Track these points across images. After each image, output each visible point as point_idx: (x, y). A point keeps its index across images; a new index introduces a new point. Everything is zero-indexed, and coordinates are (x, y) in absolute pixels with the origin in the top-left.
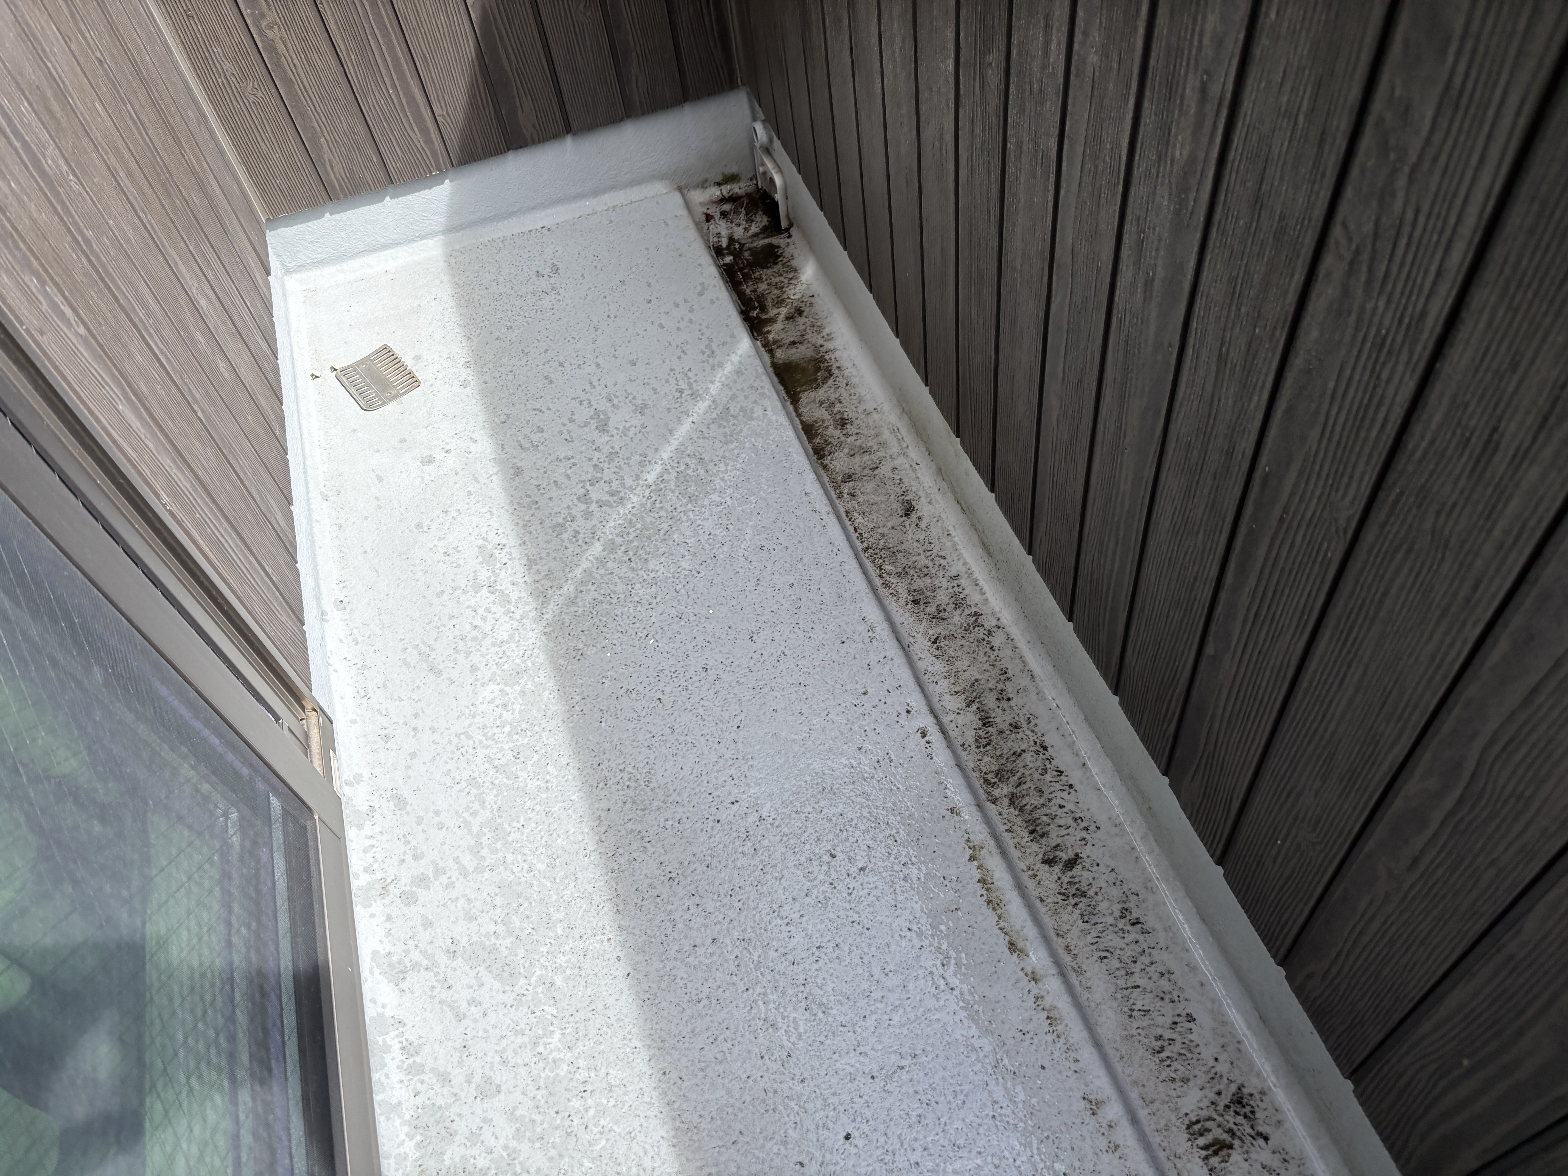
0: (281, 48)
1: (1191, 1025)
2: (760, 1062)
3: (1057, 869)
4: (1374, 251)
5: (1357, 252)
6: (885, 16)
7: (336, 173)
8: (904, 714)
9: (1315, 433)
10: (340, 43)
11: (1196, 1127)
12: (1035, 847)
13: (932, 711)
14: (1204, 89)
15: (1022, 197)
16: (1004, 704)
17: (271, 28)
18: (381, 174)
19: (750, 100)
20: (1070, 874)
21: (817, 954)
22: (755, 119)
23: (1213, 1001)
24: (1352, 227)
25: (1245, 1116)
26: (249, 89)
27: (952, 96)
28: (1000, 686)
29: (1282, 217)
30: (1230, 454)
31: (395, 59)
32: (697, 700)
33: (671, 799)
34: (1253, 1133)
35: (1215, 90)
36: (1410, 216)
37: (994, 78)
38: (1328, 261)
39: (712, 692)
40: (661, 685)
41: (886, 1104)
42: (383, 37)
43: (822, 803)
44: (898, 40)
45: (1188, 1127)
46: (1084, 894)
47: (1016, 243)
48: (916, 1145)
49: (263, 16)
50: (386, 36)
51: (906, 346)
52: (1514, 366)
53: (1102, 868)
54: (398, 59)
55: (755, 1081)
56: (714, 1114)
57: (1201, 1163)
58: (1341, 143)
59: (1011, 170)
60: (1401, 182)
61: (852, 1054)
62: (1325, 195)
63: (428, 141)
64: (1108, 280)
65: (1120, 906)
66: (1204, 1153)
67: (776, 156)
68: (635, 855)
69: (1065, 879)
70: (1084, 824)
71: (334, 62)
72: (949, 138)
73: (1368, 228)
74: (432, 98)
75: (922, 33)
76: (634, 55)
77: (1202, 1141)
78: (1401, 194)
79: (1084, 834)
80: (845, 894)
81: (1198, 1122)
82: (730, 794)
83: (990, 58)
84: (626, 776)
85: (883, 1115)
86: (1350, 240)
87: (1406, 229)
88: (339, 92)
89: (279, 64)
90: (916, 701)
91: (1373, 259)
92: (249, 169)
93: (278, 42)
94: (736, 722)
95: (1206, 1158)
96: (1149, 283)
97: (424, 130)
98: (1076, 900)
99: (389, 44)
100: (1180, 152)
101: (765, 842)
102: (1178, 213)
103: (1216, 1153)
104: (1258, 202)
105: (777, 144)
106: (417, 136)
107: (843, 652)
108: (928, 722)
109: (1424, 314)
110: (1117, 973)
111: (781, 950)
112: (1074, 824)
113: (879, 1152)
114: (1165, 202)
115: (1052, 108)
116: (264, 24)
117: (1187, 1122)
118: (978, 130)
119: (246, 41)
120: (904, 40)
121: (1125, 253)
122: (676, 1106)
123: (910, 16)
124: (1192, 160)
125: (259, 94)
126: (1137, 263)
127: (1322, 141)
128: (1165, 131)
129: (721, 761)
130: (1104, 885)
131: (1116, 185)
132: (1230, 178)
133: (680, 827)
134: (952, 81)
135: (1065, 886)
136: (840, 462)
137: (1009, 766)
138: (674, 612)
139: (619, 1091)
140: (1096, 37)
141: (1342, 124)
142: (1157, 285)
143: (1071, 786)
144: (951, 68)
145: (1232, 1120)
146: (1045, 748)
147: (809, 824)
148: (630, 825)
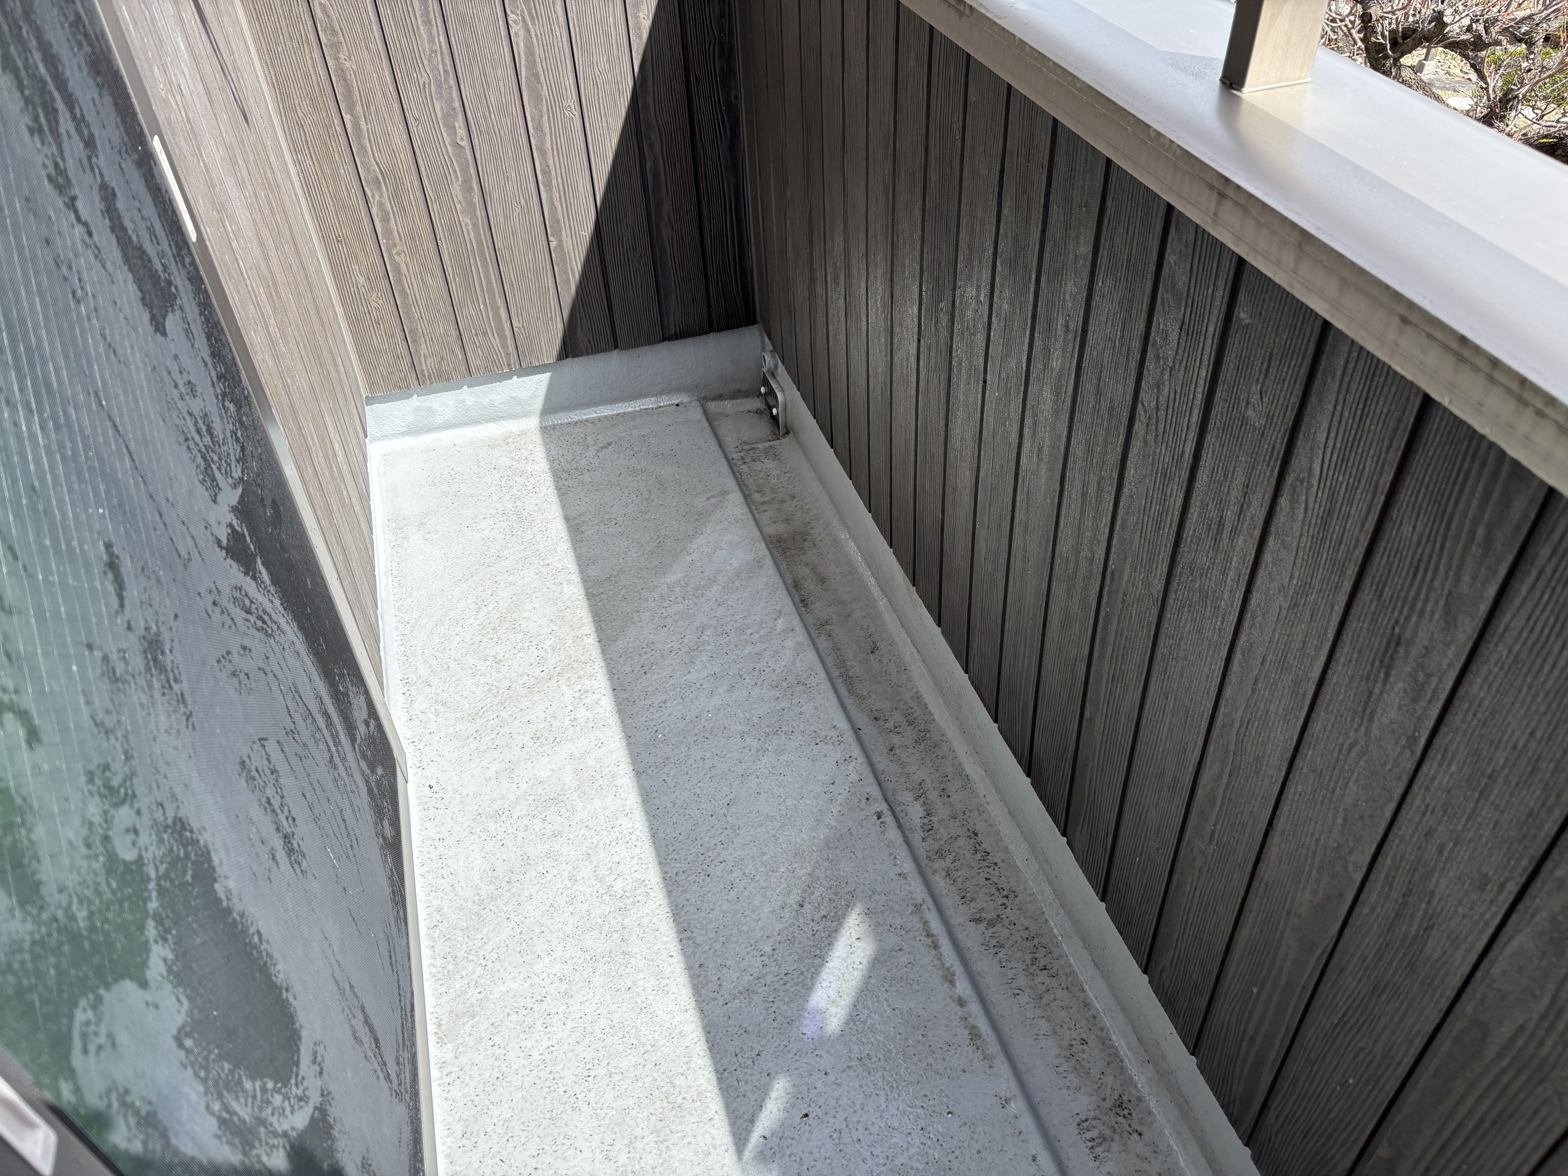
0: (404, 269)
1: (1085, 1047)
2: (735, 1059)
3: (982, 926)
4: (1157, 418)
5: (1149, 419)
6: (872, 276)
7: (427, 365)
8: (864, 800)
9: (1137, 538)
10: (450, 269)
11: (1085, 1124)
12: (964, 908)
13: (886, 800)
14: (1067, 325)
15: (962, 397)
16: (946, 799)
17: (399, 254)
18: (463, 368)
19: (762, 335)
20: (992, 930)
21: (785, 979)
22: (763, 350)
23: (1102, 1029)
24: (1146, 404)
25: (1124, 1116)
26: (374, 298)
27: (916, 330)
28: (942, 786)
29: (1111, 401)
30: (1091, 561)
31: (489, 283)
32: (696, 782)
33: (670, 857)
34: (1130, 1130)
35: (1072, 325)
36: (1172, 396)
37: (944, 319)
38: (1137, 426)
39: (708, 776)
40: (666, 770)
41: (836, 1094)
42: (483, 267)
43: (795, 865)
44: (880, 291)
45: (1079, 1124)
46: (1002, 946)
47: (956, 431)
48: (859, 1127)
49: (395, 245)
50: (485, 266)
51: (876, 519)
52: (1226, 477)
53: (1018, 927)
54: (491, 283)
55: (730, 1073)
56: (695, 1097)
57: (1088, 1151)
58: (1137, 355)
59: (954, 380)
60: (1166, 377)
61: (810, 1055)
62: (1131, 385)
63: (505, 346)
64: (1015, 451)
65: (1030, 956)
66: (1090, 1144)
67: (779, 379)
68: (638, 898)
69: (988, 933)
70: (1006, 893)
71: (442, 283)
72: (913, 360)
73: (1153, 405)
74: (512, 314)
75: (897, 290)
76: (674, 296)
77: (1089, 1135)
78: (1167, 383)
79: (1005, 900)
80: (810, 935)
81: (1087, 1120)
82: (719, 855)
83: (942, 305)
84: (634, 837)
85: (833, 1102)
86: (1146, 412)
87: (1171, 403)
88: (441, 304)
89: (400, 281)
90: (875, 791)
91: (1157, 422)
92: (361, 357)
93: (403, 266)
94: (727, 800)
95: (1092, 1148)
96: (1040, 450)
97: (502, 337)
98: (996, 950)
99: (487, 272)
100: (1056, 364)
101: (747, 893)
102: (1056, 402)
103: (1099, 1145)
104: (1098, 392)
105: (781, 369)
106: (496, 342)
107: (815, 752)
108: (883, 807)
109: (1183, 452)
110: (1027, 1007)
111: (755, 975)
112: (997, 893)
113: (829, 1130)
114: (1047, 394)
115: (980, 338)
116: (394, 251)
117: (1078, 1120)
118: (933, 354)
119: (379, 261)
120: (884, 292)
121: (1026, 431)
122: (664, 1090)
123: (888, 276)
124: (1062, 368)
125: (380, 302)
126: (1033, 438)
127: (1128, 354)
128: (1047, 351)
129: (713, 830)
130: (1019, 940)
131: (1020, 386)
132: (1084, 378)
133: (678, 878)
134: (916, 320)
135: (988, 939)
136: (820, 609)
137: (947, 847)
138: (679, 715)
139: (616, 1078)
140: (1007, 293)
141: (1136, 344)
142: (1046, 451)
143: (996, 864)
144: (916, 311)
145: (1113, 1120)
146: (976, 835)
147: (782, 880)
148: (635, 875)
